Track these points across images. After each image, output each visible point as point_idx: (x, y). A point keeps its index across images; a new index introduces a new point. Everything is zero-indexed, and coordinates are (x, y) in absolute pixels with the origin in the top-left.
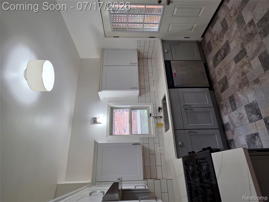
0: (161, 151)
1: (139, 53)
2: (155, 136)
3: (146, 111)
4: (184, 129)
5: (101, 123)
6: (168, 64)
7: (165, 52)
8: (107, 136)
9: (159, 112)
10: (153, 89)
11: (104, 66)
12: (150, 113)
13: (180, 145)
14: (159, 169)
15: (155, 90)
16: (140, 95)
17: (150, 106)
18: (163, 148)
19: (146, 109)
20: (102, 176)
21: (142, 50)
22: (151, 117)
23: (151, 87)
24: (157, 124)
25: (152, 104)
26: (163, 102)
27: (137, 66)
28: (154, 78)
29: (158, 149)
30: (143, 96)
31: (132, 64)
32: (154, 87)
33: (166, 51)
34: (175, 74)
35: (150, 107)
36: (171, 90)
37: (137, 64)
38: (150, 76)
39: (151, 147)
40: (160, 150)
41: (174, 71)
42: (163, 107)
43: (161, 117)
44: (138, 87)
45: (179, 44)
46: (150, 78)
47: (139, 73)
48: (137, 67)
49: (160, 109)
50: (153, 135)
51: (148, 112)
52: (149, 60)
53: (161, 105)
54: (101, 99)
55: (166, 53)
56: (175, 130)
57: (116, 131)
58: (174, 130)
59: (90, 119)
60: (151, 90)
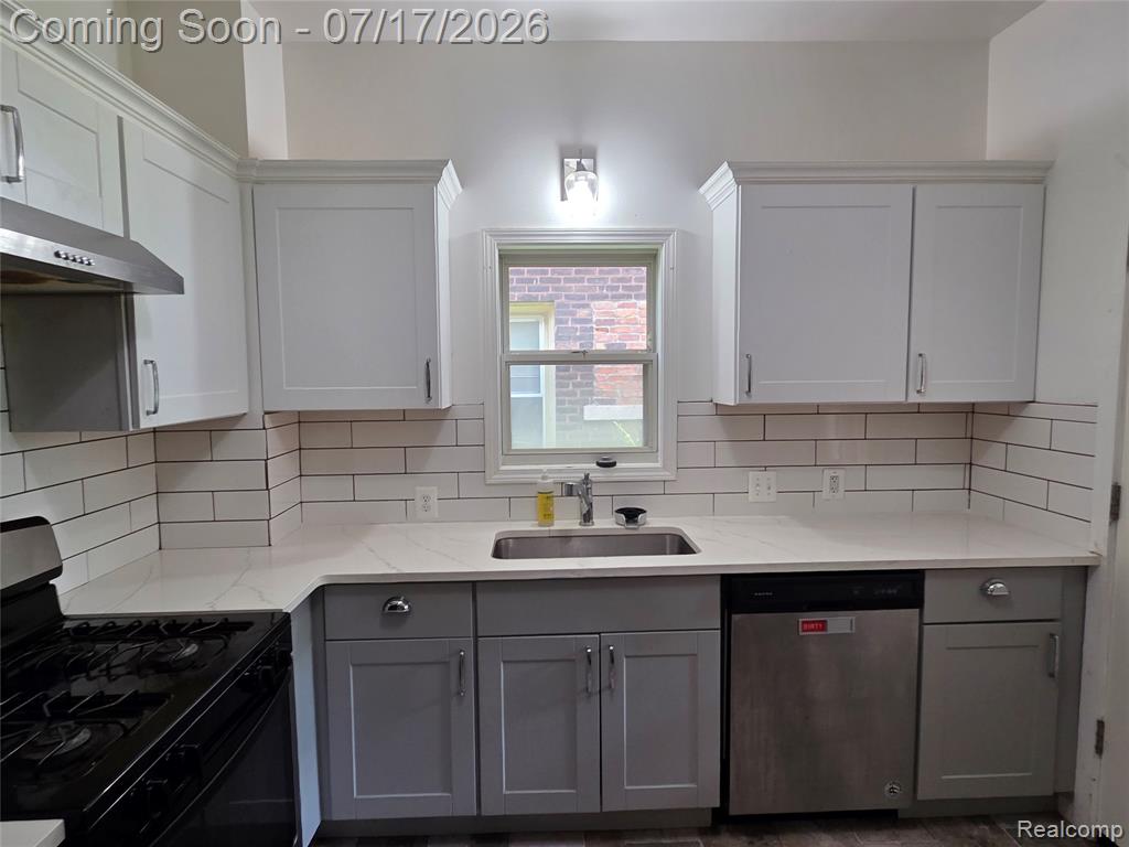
0: (419, 503)
1: (1008, 412)
2: (495, 478)
3: (633, 439)
4: (476, 637)
5: (562, 200)
6: (895, 591)
7: (991, 581)
8: (495, 234)
9: (620, 511)
10: (760, 485)
11: (909, 187)
12: (614, 464)
13: (394, 602)
14: (342, 487)
15: (751, 497)
16: (721, 411)
17: (659, 465)
18: (437, 515)
19: (646, 442)
20: (280, 208)
21: (1027, 430)
22: (598, 464)
23: (771, 474)
24: (548, 496)
25: (667, 475)
26: (668, 537)
27: (900, 398)
28: (826, 493)
29: (428, 490)
30: (714, 428)
31: (915, 366)
32: (773, 490)
33: (998, 587)
34: (823, 625)
35: (652, 467)
36: (715, 592)
37: (914, 398)
38: (840, 473)
39: (437, 460)
40: (426, 498)
41: (840, 623)
42: (641, 531)
43: (587, 517)
44: (758, 398)
45: (1052, 675)
46: (829, 473)
47: (867, 411)
48: (896, 396)
49: (631, 515)
50: (498, 471)
51: (629, 453)
52: (955, 477)
53: (653, 522)
54: (702, 190)
55: (983, 590)
56: (473, 587)
57: (616, 304)
58: (474, 583)
59: (588, 139)
60: (752, 475)
